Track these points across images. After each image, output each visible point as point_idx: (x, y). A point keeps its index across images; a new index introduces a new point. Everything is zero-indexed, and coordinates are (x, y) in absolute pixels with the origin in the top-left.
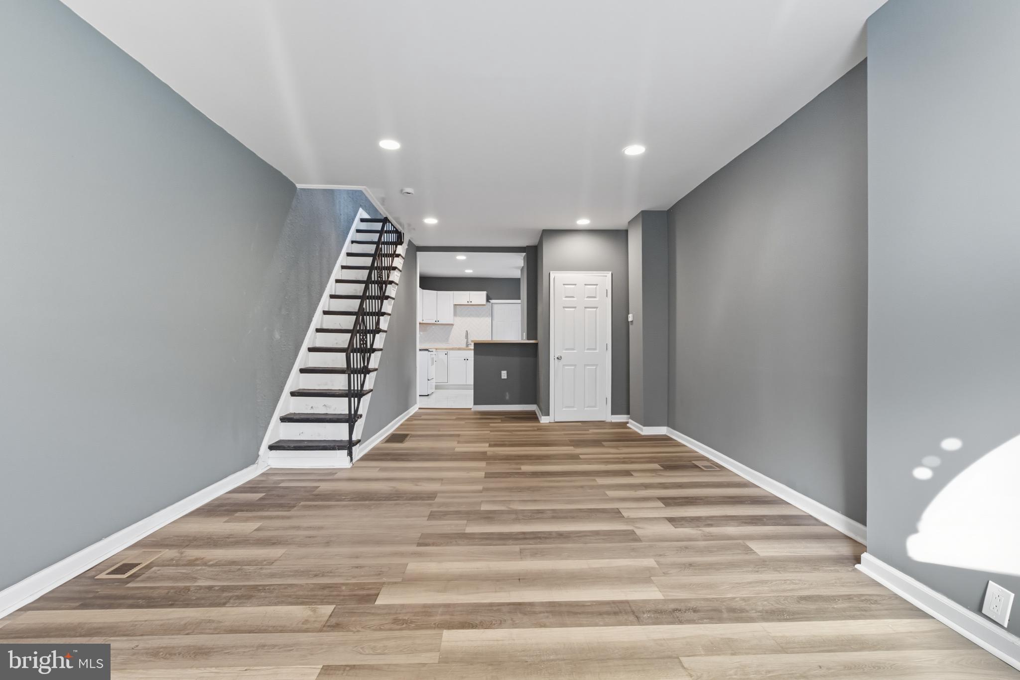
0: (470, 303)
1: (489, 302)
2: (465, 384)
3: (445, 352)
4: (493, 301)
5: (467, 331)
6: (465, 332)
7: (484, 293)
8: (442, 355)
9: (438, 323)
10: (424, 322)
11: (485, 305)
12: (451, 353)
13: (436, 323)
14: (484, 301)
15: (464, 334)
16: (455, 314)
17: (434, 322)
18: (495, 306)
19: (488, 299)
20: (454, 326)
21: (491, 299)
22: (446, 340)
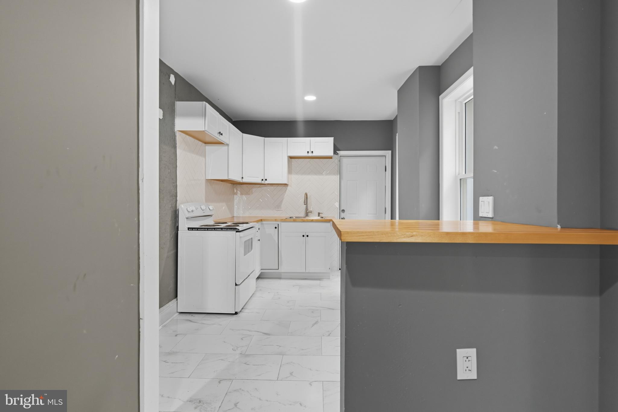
0: (310, 154)
1: (338, 154)
2: (305, 271)
3: (275, 224)
4: (341, 153)
5: (306, 194)
6: (304, 195)
7: (331, 140)
8: (269, 229)
9: (266, 182)
10: (245, 180)
11: (331, 158)
12: (284, 226)
13: (263, 182)
14: (331, 153)
15: (302, 200)
16: (290, 171)
17: (259, 181)
18: (345, 161)
19: (336, 150)
20: (289, 188)
21: (339, 150)
22: (278, 207)
